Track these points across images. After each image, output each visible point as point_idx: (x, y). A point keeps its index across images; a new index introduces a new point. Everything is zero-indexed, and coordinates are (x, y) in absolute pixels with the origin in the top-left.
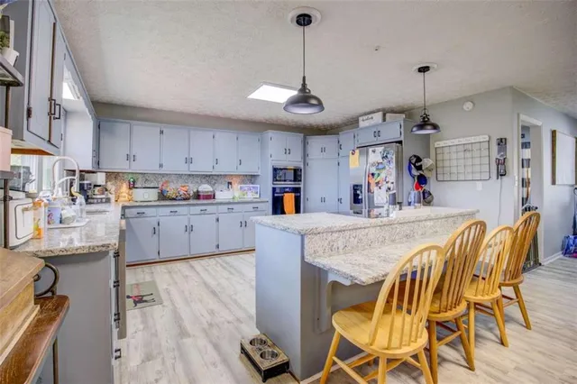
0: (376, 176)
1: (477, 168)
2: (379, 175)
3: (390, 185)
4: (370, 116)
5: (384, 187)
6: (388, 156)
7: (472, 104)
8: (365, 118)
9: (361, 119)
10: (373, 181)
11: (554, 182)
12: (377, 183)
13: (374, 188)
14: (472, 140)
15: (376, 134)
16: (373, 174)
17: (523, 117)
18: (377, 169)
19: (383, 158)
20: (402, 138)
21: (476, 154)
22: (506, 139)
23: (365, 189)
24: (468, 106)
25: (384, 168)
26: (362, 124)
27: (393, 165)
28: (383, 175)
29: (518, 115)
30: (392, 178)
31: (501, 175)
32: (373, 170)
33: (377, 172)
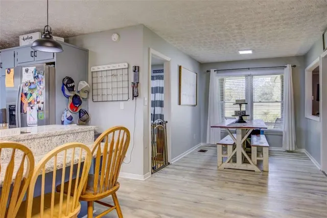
0: (28, 96)
1: (120, 91)
2: (31, 94)
3: (41, 105)
4: (30, 35)
5: (36, 107)
6: (40, 76)
7: (117, 36)
8: (25, 36)
9: (21, 37)
10: (26, 101)
11: (180, 104)
12: (30, 103)
13: (27, 108)
14: (117, 66)
15: (33, 54)
16: (26, 94)
17: (152, 51)
18: (30, 89)
19: (35, 77)
20: (55, 60)
21: (120, 79)
22: (138, 67)
23: (18, 109)
24: (115, 37)
25: (36, 88)
26: (23, 43)
27: (43, 85)
28: (34, 95)
29: (149, 49)
30: (42, 99)
31: (135, 96)
32: (26, 89)
33: (29, 92)
